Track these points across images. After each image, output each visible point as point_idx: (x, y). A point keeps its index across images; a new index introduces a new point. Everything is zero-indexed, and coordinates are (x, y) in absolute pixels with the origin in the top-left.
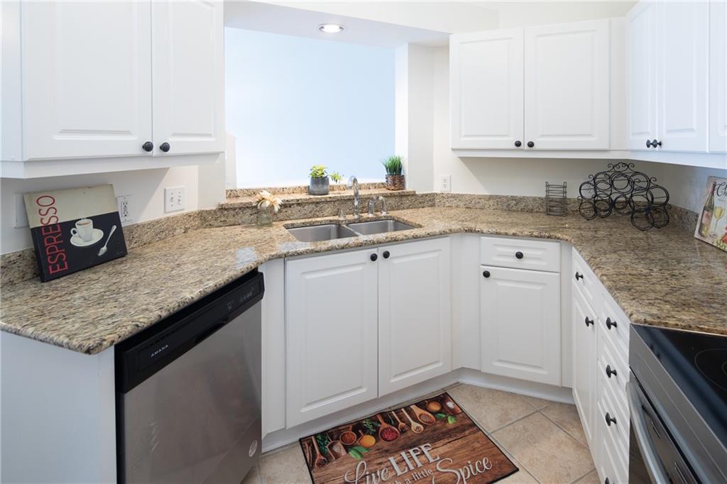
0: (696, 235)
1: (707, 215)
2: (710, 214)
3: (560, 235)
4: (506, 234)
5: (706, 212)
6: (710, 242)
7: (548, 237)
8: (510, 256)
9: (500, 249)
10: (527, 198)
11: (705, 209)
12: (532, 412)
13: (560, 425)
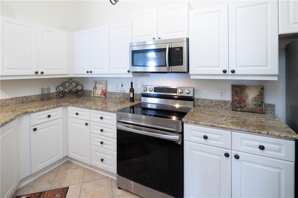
0: (92, 95)
1: (95, 90)
2: (96, 89)
3: (63, 104)
4: (44, 109)
5: (94, 89)
6: (97, 96)
7: (60, 106)
8: (45, 118)
9: (40, 117)
10: (32, 96)
11: (94, 88)
12: (56, 173)
13: (67, 169)
